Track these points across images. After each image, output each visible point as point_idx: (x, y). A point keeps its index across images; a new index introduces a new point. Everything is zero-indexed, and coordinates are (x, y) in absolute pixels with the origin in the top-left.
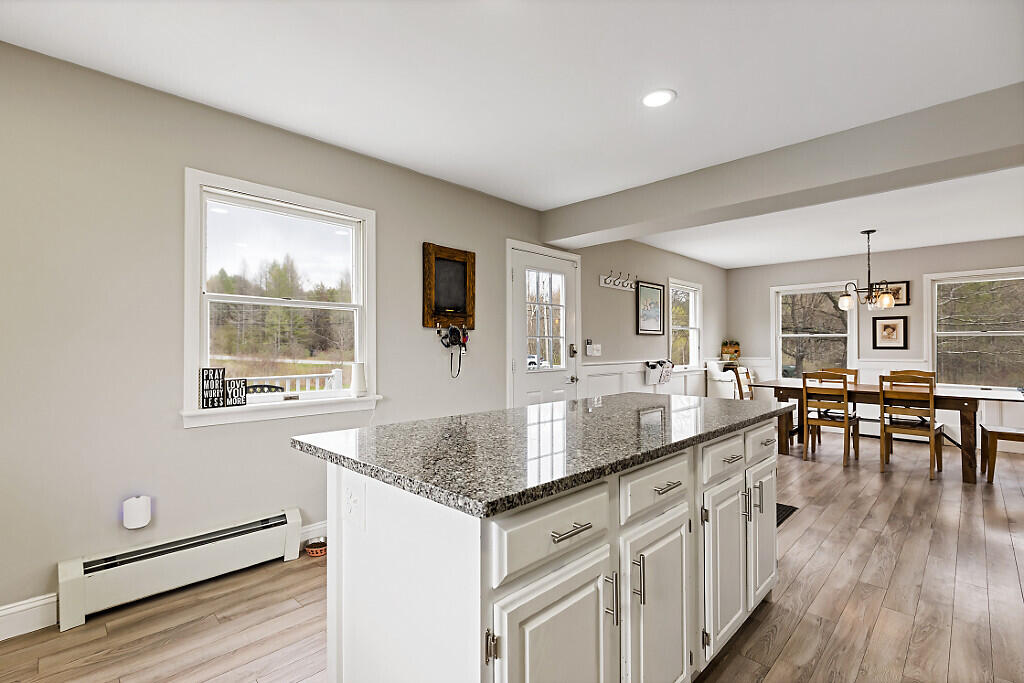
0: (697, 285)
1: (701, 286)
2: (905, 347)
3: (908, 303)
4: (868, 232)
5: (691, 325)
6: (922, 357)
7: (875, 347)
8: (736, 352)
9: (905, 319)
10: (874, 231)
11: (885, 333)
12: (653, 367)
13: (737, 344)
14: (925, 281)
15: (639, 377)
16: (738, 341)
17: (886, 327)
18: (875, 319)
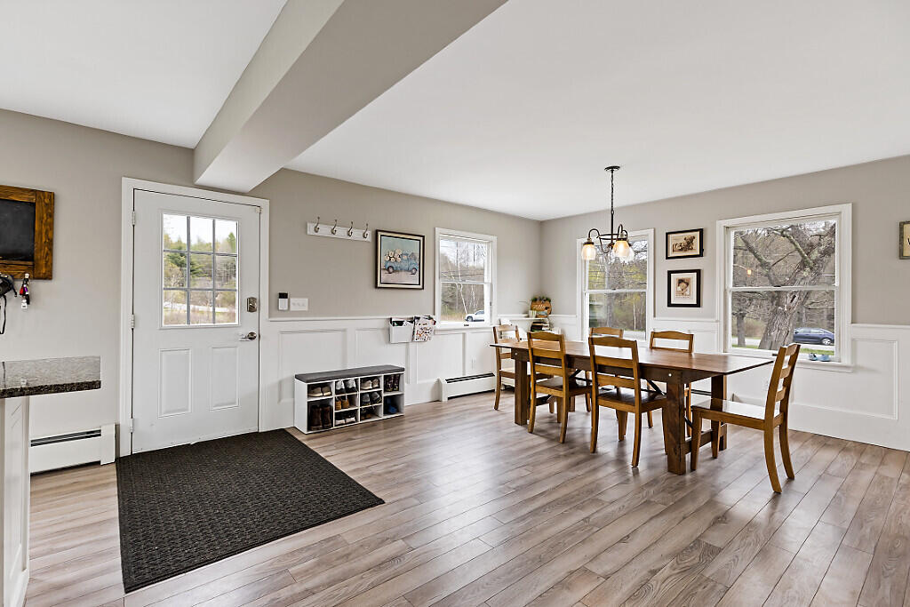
0: (490, 238)
1: (494, 238)
2: (698, 305)
3: (701, 255)
4: (612, 168)
5: (486, 280)
6: (713, 317)
7: (670, 305)
8: (546, 308)
10: (617, 168)
11: (679, 289)
12: (400, 323)
13: (548, 299)
14: (717, 226)
15: (381, 335)
17: (681, 281)
18: (670, 273)
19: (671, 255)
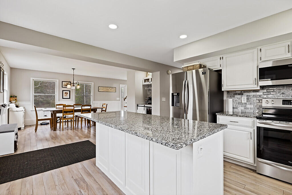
4: (74, 69)
6: (73, 101)
8: (15, 100)
9: (70, 91)
13: (16, 97)
16: (16, 95)
17: (66, 93)
18: (63, 91)
19: (63, 87)
